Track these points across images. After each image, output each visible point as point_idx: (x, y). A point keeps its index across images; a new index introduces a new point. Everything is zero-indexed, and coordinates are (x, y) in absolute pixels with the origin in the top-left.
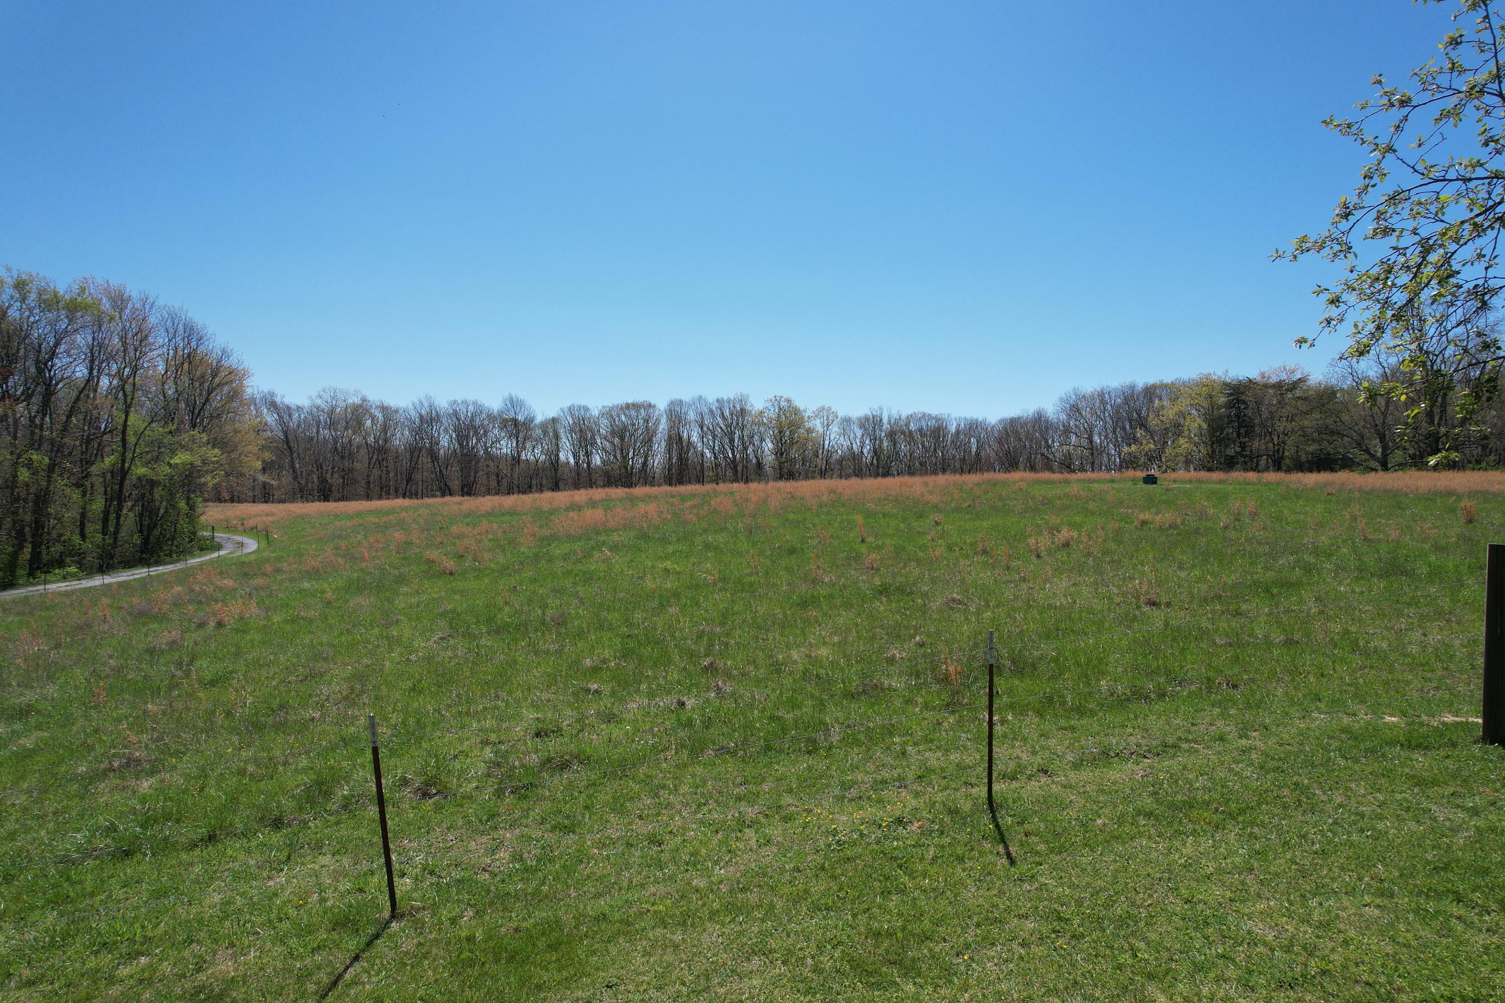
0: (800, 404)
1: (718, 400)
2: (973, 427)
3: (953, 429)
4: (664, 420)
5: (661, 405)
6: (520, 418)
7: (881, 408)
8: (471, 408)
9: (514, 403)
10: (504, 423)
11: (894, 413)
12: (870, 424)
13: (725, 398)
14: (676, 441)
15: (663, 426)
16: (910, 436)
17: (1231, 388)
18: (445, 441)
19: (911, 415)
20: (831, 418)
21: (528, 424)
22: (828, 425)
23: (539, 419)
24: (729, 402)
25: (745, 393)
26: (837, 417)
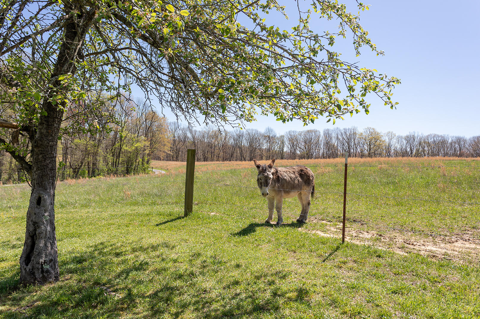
0: (378, 130)
1: (344, 129)
2: (459, 140)
3: (450, 141)
4: (323, 136)
5: (321, 131)
6: (271, 135)
7: (414, 132)
8: (254, 132)
9: (269, 130)
10: (265, 137)
12: (410, 139)
13: (347, 128)
14: (328, 144)
15: (322, 139)
16: (429, 144)
18: (245, 143)
19: (429, 135)
20: (393, 136)
21: (274, 137)
22: (391, 139)
23: (278, 135)
24: (349, 130)
25: (356, 126)
26: (395, 136)
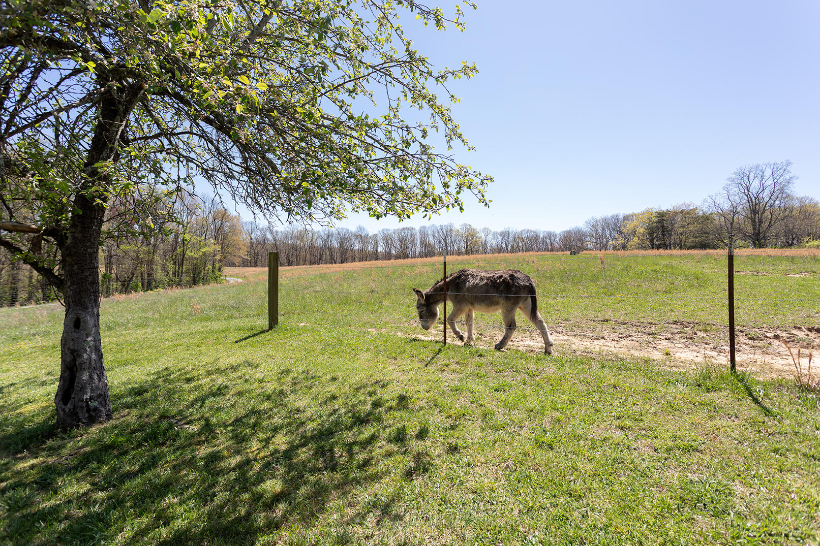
0: (474, 226)
1: (440, 225)
2: (550, 235)
3: (542, 236)
4: (418, 234)
5: (417, 229)
6: (363, 234)
7: (509, 228)
8: (344, 231)
9: (361, 228)
10: (357, 237)
11: (515, 231)
12: (505, 235)
13: (444, 225)
15: (418, 237)
16: (523, 240)
17: (659, 214)
18: (336, 245)
19: (523, 231)
20: (489, 232)
21: (367, 236)
22: (487, 235)
23: (371, 234)
26: (491, 232)
